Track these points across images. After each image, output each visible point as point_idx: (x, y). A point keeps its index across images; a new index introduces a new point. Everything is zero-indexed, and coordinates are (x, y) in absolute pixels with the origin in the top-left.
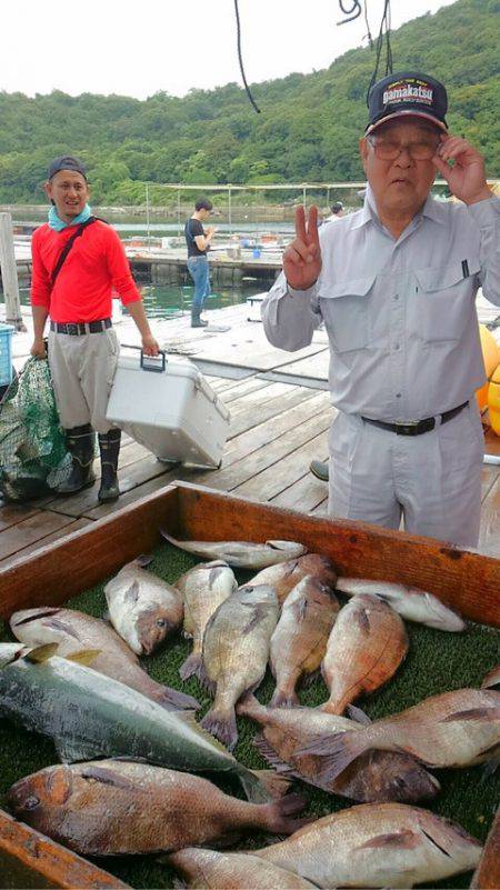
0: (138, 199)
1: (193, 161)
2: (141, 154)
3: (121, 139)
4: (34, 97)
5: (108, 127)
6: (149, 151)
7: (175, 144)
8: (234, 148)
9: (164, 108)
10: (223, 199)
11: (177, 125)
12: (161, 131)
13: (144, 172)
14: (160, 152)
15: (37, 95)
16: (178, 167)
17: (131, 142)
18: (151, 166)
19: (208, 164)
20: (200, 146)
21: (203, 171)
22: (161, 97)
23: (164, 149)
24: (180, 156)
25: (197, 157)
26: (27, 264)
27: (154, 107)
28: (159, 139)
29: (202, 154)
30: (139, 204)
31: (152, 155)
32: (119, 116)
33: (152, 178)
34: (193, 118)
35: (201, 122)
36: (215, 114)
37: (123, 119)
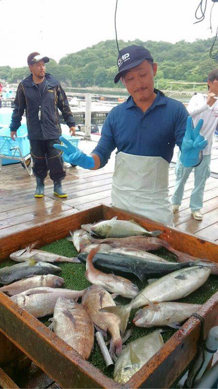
0: (166, 87)
1: (193, 71)
2: (170, 67)
3: (162, 61)
4: (127, 42)
5: (157, 55)
6: (174, 66)
7: (185, 63)
8: (213, 65)
9: (183, 47)
10: (204, 88)
11: (188, 55)
12: (180, 57)
13: (170, 75)
14: (178, 66)
15: (129, 41)
16: (186, 73)
17: (166, 62)
18: (174, 72)
19: (200, 72)
20: (198, 64)
21: (197, 75)
22: (182, 42)
23: (181, 65)
24: (187, 68)
25: (195, 69)
26: (103, 113)
27: (178, 46)
28: (178, 60)
29: (197, 67)
30: (166, 89)
31: (175, 68)
32: (162, 51)
33: (174, 78)
34: (196, 52)
35: (199, 54)
36: (206, 50)
37: (164, 52)
